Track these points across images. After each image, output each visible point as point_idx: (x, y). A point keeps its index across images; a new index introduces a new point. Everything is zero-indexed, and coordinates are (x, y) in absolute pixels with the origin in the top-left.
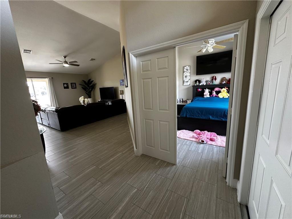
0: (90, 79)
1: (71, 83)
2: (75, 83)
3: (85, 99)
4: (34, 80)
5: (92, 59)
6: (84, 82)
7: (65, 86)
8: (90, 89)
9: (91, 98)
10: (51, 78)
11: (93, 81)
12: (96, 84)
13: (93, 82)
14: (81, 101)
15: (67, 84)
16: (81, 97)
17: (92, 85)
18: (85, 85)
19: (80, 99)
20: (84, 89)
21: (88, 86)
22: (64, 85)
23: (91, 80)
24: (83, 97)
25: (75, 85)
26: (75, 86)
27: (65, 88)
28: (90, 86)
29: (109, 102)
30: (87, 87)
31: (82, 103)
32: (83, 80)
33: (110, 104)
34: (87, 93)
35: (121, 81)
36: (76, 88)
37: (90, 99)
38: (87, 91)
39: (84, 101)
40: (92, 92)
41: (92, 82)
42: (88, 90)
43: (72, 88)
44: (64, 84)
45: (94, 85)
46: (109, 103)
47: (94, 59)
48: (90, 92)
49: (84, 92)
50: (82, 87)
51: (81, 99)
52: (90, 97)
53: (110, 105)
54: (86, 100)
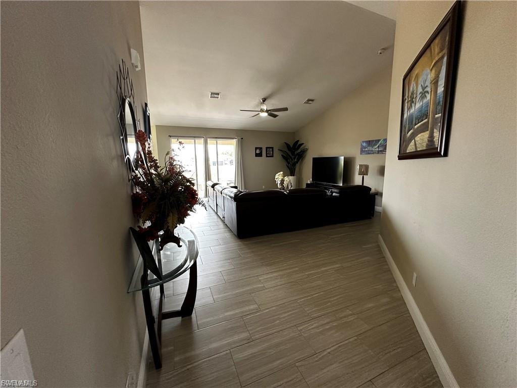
0: (298, 141)
1: (267, 148)
2: (272, 148)
3: (284, 177)
4: (220, 141)
5: (309, 100)
6: (287, 147)
7: (258, 152)
8: (295, 159)
9: (294, 176)
10: (240, 138)
11: (303, 144)
12: (307, 150)
13: (302, 146)
14: (277, 180)
15: (261, 149)
16: (279, 174)
17: (299, 151)
18: (288, 151)
19: (276, 177)
20: (286, 158)
21: (293, 153)
22: (256, 151)
23: (299, 143)
24: (282, 173)
25: (273, 151)
26: (271, 152)
27: (257, 155)
28: (296, 153)
29: (333, 190)
30: (291, 155)
31: (279, 184)
32: (285, 143)
33: (334, 194)
34: (288, 167)
35: (364, 144)
36: (272, 156)
37: (292, 177)
38: (289, 163)
39: (282, 181)
40: (298, 165)
41: (300, 147)
42: (292, 160)
43: (267, 156)
44: (256, 148)
45: (304, 151)
46: (332, 192)
47: (312, 100)
48: (294, 165)
49: (285, 163)
50: (282, 155)
51: (279, 177)
52: (292, 174)
53: (335, 196)
54: (286, 178)
